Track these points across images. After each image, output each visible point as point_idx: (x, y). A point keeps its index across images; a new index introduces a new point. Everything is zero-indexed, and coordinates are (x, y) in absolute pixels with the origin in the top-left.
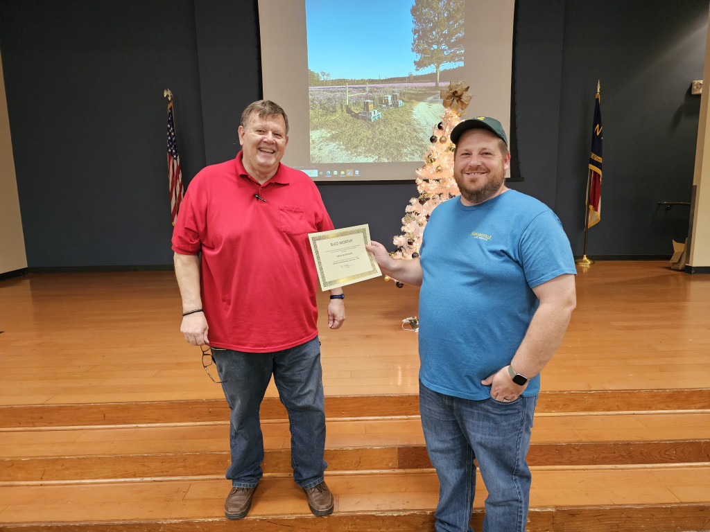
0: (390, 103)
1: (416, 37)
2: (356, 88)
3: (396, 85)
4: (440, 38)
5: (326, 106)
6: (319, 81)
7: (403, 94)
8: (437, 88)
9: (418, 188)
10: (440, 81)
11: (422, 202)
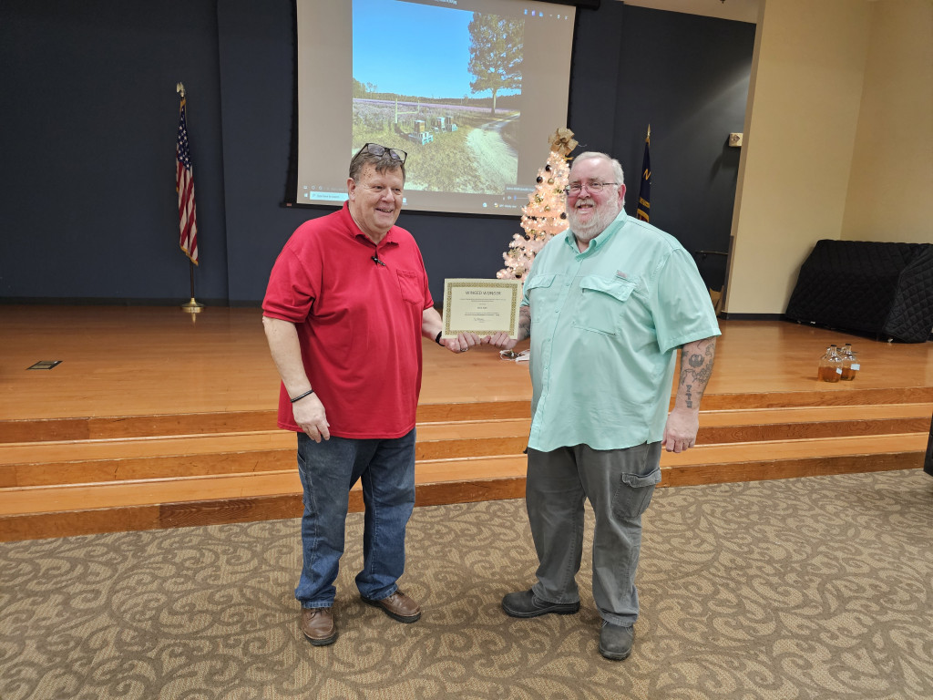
0: (443, 127)
1: (473, 56)
2: (406, 105)
3: (450, 107)
4: (498, 60)
5: (372, 122)
6: (364, 92)
7: (458, 118)
8: (493, 114)
9: (522, 224)
10: (497, 107)
11: (527, 238)
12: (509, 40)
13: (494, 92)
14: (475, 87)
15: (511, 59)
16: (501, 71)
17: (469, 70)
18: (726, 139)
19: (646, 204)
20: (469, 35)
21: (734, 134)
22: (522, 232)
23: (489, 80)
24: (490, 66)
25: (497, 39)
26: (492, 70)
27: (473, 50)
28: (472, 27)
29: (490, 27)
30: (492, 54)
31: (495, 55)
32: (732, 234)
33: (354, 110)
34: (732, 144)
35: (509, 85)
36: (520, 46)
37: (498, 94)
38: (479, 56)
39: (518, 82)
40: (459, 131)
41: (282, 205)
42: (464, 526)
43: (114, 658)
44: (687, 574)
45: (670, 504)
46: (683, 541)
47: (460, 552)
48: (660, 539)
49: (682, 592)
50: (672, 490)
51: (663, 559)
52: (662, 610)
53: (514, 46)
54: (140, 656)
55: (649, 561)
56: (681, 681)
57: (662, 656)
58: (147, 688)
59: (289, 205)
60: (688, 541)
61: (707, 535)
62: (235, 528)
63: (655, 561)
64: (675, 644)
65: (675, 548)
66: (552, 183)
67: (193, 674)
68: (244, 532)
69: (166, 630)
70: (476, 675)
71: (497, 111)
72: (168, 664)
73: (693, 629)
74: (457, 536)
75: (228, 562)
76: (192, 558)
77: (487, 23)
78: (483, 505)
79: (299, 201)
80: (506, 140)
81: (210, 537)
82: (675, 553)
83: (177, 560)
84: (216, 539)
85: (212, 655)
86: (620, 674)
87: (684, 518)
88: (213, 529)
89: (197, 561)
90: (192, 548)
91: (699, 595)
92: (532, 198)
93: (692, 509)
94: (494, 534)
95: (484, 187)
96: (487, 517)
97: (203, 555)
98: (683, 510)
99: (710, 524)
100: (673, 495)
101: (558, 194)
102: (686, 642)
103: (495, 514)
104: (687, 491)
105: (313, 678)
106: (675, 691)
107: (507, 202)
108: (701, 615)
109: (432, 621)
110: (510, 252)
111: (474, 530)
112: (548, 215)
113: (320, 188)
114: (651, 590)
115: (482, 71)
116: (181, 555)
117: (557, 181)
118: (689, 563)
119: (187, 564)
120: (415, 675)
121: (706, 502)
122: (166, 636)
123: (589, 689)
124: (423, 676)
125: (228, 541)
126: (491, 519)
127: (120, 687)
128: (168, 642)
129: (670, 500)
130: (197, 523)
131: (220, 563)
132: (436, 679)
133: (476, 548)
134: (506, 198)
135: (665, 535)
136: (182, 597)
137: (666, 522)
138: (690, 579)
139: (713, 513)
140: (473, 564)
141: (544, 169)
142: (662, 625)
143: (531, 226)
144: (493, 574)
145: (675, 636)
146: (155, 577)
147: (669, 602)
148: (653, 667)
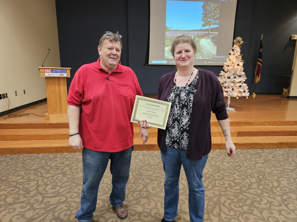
1: (203, 16)
3: (195, 32)
4: (211, 16)
5: (171, 39)
6: (169, 30)
7: (197, 36)
8: (209, 34)
9: (224, 68)
10: (210, 31)
11: (225, 72)
12: (215, 10)
13: (210, 27)
14: (204, 25)
15: (215, 16)
16: (212, 20)
17: (202, 20)
18: (290, 37)
19: (261, 60)
20: (202, 9)
21: (293, 35)
22: (224, 70)
23: (208, 23)
24: (208, 18)
25: (211, 10)
26: (209, 20)
27: (203, 14)
28: (203, 7)
29: (209, 6)
30: (209, 15)
31: (210, 15)
32: (292, 70)
33: (166, 35)
34: (292, 39)
35: (214, 24)
36: (219, 11)
37: (211, 27)
38: (205, 15)
39: (217, 23)
40: (198, 40)
41: (144, 65)
42: (214, 155)
43: (133, 179)
44: (287, 172)
45: (278, 153)
46: (284, 163)
47: (215, 162)
48: (277, 162)
49: (286, 176)
50: (278, 149)
51: (279, 168)
52: (281, 180)
53: (216, 12)
54: (139, 179)
55: (274, 168)
56: (291, 198)
57: (283, 192)
58: (144, 185)
59: (146, 65)
60: (286, 163)
61: (292, 162)
62: (150, 152)
63: (276, 168)
64: (286, 189)
65: (282, 165)
66: (235, 55)
67: (154, 184)
68: (153, 153)
69: (143, 174)
70: (228, 191)
71: (210, 33)
72: (147, 181)
73: (292, 186)
74: (212, 158)
75: (152, 160)
76: (142, 158)
77: (208, 5)
78: (218, 151)
79: (149, 64)
80: (213, 42)
81: (145, 154)
82: (282, 166)
83: (139, 158)
84: (146, 154)
85: (156, 180)
86: (271, 195)
87: (284, 157)
88: (145, 152)
89: (144, 159)
90: (141, 156)
91: (292, 178)
92: (227, 60)
93: (286, 155)
94: (223, 158)
95: (205, 57)
96: (220, 154)
97: (145, 158)
98: (283, 155)
99: (293, 159)
100: (278, 151)
101: (236, 58)
102: (290, 189)
103: (222, 153)
104: (283, 150)
105: (184, 187)
106: (289, 200)
107: (213, 61)
108: (294, 182)
109: (212, 178)
110: (220, 77)
111: (217, 157)
112: (233, 65)
113: (155, 59)
114: (277, 175)
115: (206, 20)
116: (139, 157)
117: (236, 54)
118: (288, 169)
119: (142, 159)
120: (211, 189)
121: (290, 153)
122: (143, 175)
123: (263, 197)
124: (214, 190)
125: (149, 155)
126: (221, 154)
127: (137, 185)
128: (144, 176)
129: (278, 152)
130: (140, 150)
131: (149, 160)
132: (218, 191)
133: (219, 161)
134: (212, 60)
135: (278, 161)
136: (144, 167)
137: (278, 158)
138: (288, 173)
139: (293, 156)
140: (219, 165)
141: (232, 50)
142: (282, 184)
143: (227, 68)
144: (226, 168)
145: (287, 187)
146: (135, 162)
147: (283, 179)
148: (281, 194)
